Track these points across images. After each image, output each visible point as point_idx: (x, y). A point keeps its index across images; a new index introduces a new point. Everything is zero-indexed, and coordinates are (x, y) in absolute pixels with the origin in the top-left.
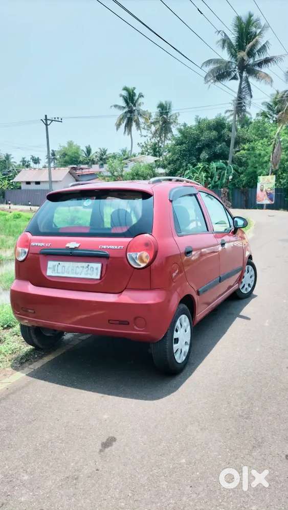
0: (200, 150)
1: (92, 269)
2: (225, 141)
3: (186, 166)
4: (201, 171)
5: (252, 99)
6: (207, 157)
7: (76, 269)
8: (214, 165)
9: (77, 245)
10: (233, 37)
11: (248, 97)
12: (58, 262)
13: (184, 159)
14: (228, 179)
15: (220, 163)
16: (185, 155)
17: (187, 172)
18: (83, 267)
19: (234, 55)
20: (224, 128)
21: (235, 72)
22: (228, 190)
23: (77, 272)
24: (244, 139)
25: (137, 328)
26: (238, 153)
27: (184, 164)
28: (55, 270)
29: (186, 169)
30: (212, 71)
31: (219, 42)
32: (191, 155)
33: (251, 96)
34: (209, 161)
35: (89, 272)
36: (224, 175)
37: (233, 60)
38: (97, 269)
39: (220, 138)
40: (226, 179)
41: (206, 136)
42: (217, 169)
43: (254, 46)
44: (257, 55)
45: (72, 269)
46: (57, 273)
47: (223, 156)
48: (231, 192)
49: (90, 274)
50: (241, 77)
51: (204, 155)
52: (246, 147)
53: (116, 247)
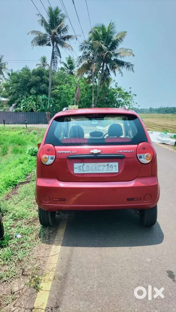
0: (30, 87)
1: (111, 167)
2: (46, 83)
3: (22, 97)
4: (32, 101)
5: (61, 59)
6: (35, 92)
7: (98, 168)
8: (40, 97)
9: (99, 151)
10: (47, 19)
11: (58, 58)
12: (83, 164)
13: (19, 92)
14: (50, 107)
15: (44, 96)
16: (20, 90)
17: (23, 101)
18: (104, 166)
19: (48, 31)
20: (44, 75)
21: (49, 41)
22: (50, 113)
23: (99, 169)
24: (55, 83)
25: (145, 201)
26: (54, 91)
27: (20, 96)
28: (80, 169)
29: (22, 99)
30: (36, 38)
31: (39, 21)
32: (24, 90)
33: (61, 57)
34: (36, 94)
35: (110, 168)
36: (47, 103)
37: (48, 34)
38: (115, 166)
39: (42, 81)
40: (49, 106)
41: (33, 79)
42: (43, 100)
43: (61, 27)
44: (62, 33)
45: (95, 168)
46: (83, 171)
47: (45, 92)
48: (52, 114)
49: (110, 170)
50: (53, 45)
51: (33, 91)
52: (58, 87)
53: (129, 151)
